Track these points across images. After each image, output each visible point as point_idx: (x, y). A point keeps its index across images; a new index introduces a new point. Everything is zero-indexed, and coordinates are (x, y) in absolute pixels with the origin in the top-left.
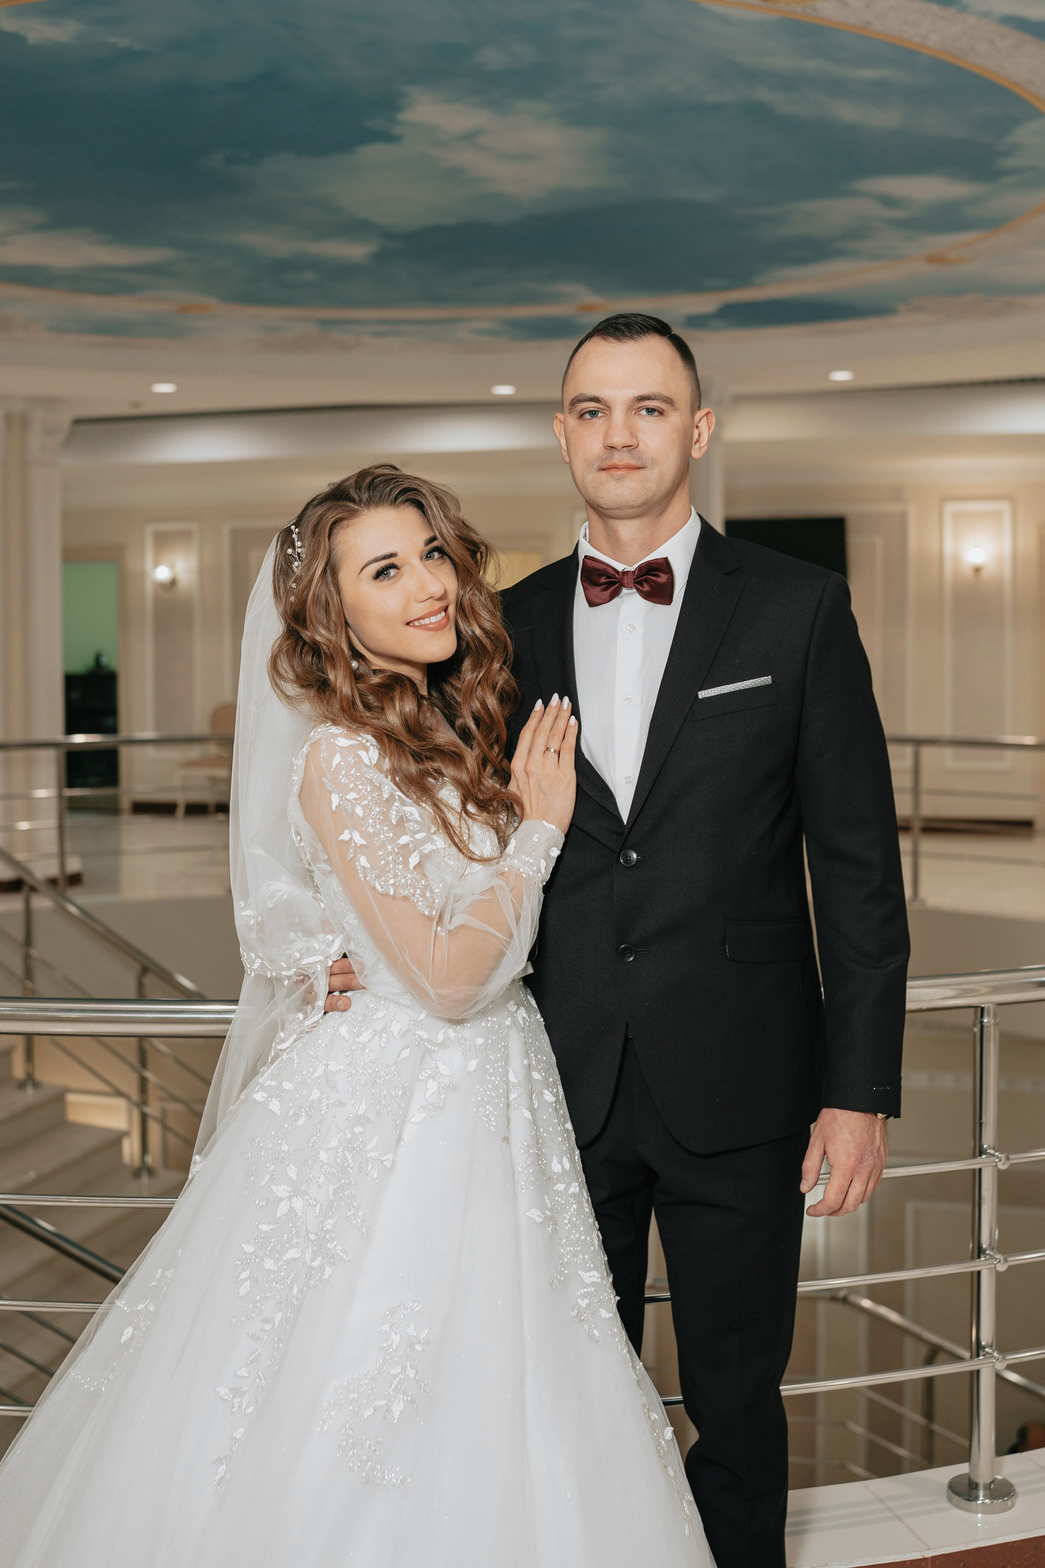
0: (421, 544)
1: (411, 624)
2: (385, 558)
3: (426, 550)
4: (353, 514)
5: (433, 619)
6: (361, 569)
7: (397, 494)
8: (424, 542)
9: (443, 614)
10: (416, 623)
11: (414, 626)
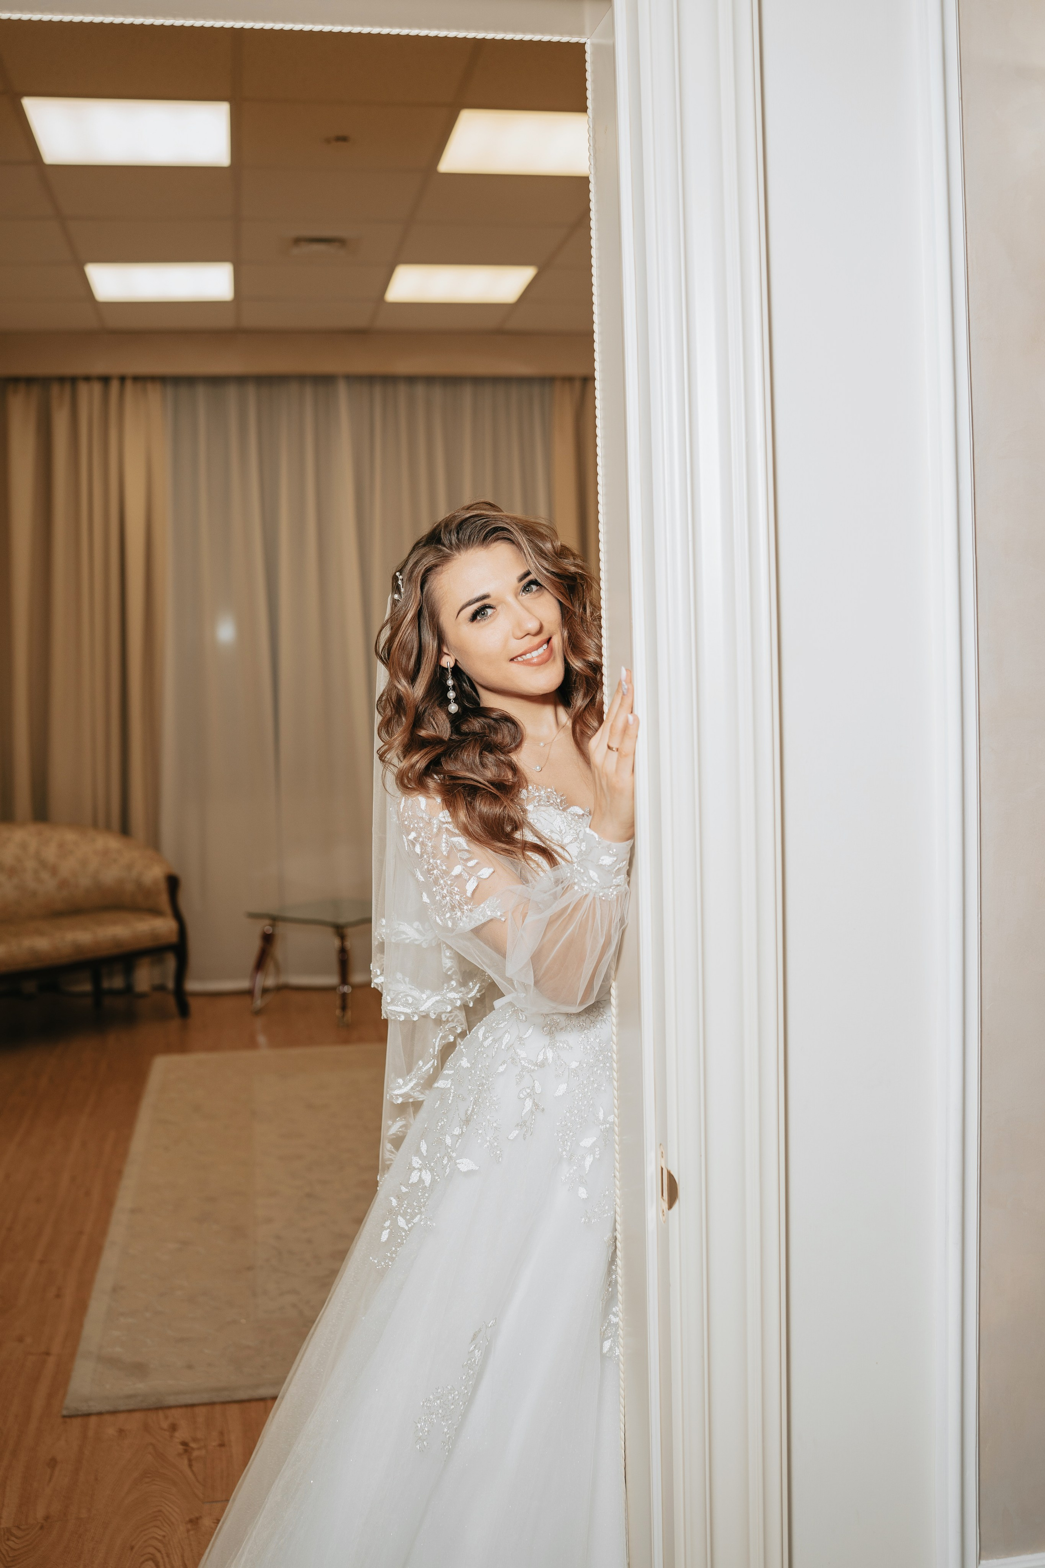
0: (514, 581)
1: (515, 660)
2: (478, 600)
3: (522, 586)
4: (445, 559)
5: (535, 654)
6: (457, 613)
7: (485, 535)
8: (517, 578)
9: (545, 646)
10: (519, 659)
11: (519, 662)
